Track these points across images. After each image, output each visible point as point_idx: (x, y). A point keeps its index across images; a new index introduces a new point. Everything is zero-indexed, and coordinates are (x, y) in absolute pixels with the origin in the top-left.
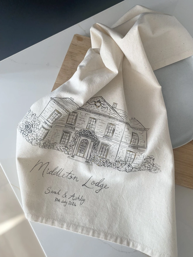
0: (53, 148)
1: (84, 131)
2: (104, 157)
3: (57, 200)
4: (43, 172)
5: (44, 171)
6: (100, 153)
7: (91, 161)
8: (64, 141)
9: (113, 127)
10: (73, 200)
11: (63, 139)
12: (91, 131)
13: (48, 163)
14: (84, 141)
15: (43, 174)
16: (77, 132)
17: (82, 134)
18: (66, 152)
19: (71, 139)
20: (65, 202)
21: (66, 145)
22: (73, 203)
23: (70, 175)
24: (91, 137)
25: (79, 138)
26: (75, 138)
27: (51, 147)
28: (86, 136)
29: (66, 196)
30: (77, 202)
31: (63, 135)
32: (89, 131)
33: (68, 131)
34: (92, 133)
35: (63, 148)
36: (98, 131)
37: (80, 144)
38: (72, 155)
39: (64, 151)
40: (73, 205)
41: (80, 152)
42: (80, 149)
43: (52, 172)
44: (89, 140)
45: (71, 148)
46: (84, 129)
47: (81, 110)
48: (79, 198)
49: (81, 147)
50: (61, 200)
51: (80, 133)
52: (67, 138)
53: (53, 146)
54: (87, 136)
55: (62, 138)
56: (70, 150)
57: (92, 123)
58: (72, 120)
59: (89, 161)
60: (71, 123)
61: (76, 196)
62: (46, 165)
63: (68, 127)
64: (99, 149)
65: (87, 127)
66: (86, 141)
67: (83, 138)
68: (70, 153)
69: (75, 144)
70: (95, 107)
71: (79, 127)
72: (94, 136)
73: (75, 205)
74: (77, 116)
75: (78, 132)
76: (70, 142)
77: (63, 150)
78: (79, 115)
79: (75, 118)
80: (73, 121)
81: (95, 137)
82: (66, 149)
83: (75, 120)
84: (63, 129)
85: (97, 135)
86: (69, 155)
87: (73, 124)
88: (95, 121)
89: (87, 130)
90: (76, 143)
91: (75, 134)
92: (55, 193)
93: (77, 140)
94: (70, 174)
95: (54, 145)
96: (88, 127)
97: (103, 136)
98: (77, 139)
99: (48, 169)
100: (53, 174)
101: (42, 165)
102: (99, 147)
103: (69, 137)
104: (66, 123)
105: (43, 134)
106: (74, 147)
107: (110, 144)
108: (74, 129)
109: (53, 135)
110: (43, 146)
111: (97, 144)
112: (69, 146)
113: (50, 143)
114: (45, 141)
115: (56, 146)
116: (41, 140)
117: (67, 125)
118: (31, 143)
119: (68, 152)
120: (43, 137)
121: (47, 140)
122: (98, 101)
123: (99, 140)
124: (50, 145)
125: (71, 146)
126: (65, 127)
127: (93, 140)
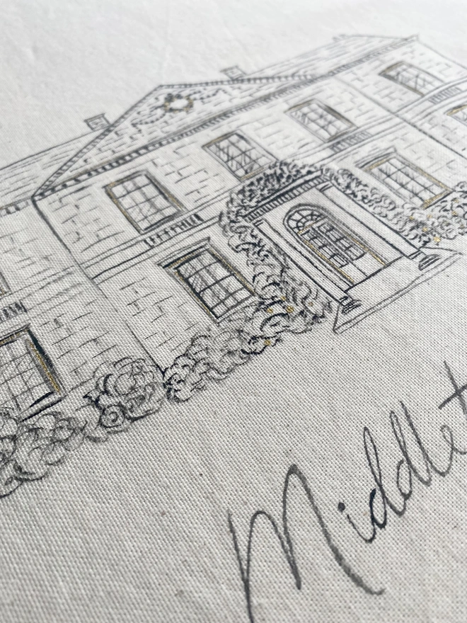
0: (213, 373)
1: (248, 194)
2: (437, 190)
4: (339, 558)
5: (335, 550)
6: (405, 193)
7: (431, 245)
8: (223, 295)
9: (314, 106)
11: (208, 297)
12: (269, 172)
13: (294, 479)
14: (297, 217)
15: (358, 581)
16: (225, 220)
17: (257, 208)
18: (299, 324)
19: (239, 260)
21: (256, 299)
24: (300, 185)
25: (264, 227)
26: (249, 239)
27: (195, 378)
28: (279, 196)
31: (186, 280)
32: (261, 175)
33: (185, 248)
34: (279, 172)
35: (258, 321)
36: (291, 150)
37: (300, 241)
38: (334, 305)
39: (278, 329)
41: (350, 261)
42: (327, 252)
43: (378, 499)
44: (311, 196)
45: (293, 284)
46: (240, 188)
47: (140, 155)
51: (244, 212)
52: (221, 272)
54: (283, 195)
55: (198, 295)
56: (300, 295)
57: (233, 151)
58: (153, 205)
59: (427, 251)
60: (158, 217)
62: (296, 493)
64: (385, 190)
65: (236, 176)
66: (305, 213)
67: (276, 216)
68: (316, 308)
69: (281, 258)
71: (209, 198)
72: (304, 172)
74: (153, 181)
75: (233, 217)
76: (248, 272)
77: (269, 331)
78: (157, 173)
79: (151, 191)
80: (160, 202)
81: (309, 173)
82: (277, 309)
83: (161, 193)
84: (156, 259)
85: (309, 161)
86: (331, 317)
87: (169, 211)
88: (234, 138)
89: (248, 182)
90: (280, 251)
91: (230, 234)
93: (265, 240)
95: (204, 354)
96: (241, 173)
97: (332, 147)
98: (261, 236)
99: (341, 507)
100: (397, 501)
101: (281, 530)
102: (372, 182)
103: (219, 261)
104: (136, 234)
105: (23, 368)
106: (294, 272)
107: (383, 144)
108: (199, 222)
109: (131, 321)
110: (113, 417)
111: (353, 185)
112: (273, 287)
113: (163, 366)
114: (91, 385)
115: (218, 347)
116: (45, 402)
117: (149, 234)
118: (22, 481)
119: (302, 313)
120: (36, 379)
121: (105, 370)
122: (170, 98)
123: (335, 166)
124: (168, 374)
125: (277, 279)
126: (152, 247)
127: (320, 186)
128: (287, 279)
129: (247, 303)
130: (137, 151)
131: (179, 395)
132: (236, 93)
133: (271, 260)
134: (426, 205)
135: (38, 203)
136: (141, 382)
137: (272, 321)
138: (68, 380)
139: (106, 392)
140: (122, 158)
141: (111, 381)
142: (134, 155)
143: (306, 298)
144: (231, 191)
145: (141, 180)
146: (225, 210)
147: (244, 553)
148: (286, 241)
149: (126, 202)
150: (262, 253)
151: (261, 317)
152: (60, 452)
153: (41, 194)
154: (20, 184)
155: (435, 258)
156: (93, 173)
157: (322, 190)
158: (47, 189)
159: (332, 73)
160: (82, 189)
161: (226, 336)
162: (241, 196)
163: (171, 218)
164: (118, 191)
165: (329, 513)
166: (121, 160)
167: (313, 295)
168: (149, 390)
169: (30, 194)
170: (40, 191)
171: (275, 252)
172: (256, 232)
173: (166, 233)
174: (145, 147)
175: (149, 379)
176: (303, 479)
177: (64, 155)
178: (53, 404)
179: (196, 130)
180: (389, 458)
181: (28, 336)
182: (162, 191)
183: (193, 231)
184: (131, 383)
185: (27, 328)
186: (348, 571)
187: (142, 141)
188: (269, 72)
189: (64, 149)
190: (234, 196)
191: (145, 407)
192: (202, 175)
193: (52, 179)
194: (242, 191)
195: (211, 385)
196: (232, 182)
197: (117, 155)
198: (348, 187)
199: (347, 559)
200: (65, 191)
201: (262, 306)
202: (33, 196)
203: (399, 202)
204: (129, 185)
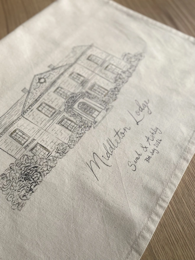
0: (76, 142)
1: (68, 102)
2: (106, 92)
3: (148, 160)
4: (104, 163)
5: (103, 163)
6: (100, 94)
7: (107, 105)
8: (72, 127)
9: (74, 74)
10: (153, 140)
11: (69, 128)
12: (71, 96)
13: (95, 154)
14: (80, 106)
15: (108, 165)
16: (66, 110)
17: (71, 105)
18: (87, 129)
19: (72, 118)
20: (153, 151)
21: (78, 126)
22: (157, 142)
23: (119, 133)
24: (78, 98)
25: (74, 110)
26: (72, 113)
27: (73, 144)
28: (75, 102)
29: (146, 148)
30: (157, 137)
31: (64, 126)
32: (69, 97)
33: (61, 119)
34: (73, 95)
36: (73, 89)
37: (82, 111)
38: (93, 123)
39: (84, 131)
40: (159, 143)
41: (93, 113)
42: (88, 112)
43: (108, 154)
44: (81, 100)
46: (66, 101)
47: (40, 98)
48: (152, 133)
49: (86, 111)
50: (150, 155)
51: (69, 107)
52: (70, 122)
53: (73, 142)
55: (67, 128)
57: (61, 92)
58: (49, 111)
59: (107, 107)
60: (52, 113)
61: (149, 135)
62: (96, 157)
63: (55, 117)
64: (96, 94)
67: (76, 106)
68: (90, 125)
69: (80, 116)
70: (44, 84)
71: (60, 106)
72: (78, 94)
73: (161, 140)
74: (47, 105)
75: (67, 109)
76: (75, 121)
77: (83, 132)
78: (46, 102)
79: (47, 107)
80: (50, 109)
81: (79, 94)
82: (83, 127)
84: (56, 122)
85: (78, 91)
86: (93, 126)
87: (53, 111)
88: (60, 89)
89: (67, 99)
90: (79, 114)
91: (68, 113)
92: (137, 158)
93: (76, 113)
94: (117, 133)
95: (73, 139)
96: (65, 97)
97: (82, 86)
98: (74, 112)
99: (103, 156)
100: (110, 153)
101: (95, 162)
102: (93, 93)
103: (68, 120)
104: (49, 118)
105: (41, 150)
106: (84, 118)
107: (92, 81)
108: (60, 112)
109: (57, 136)
110: (62, 154)
111: (89, 95)
112: (80, 123)
113: (67, 143)
114: (55, 150)
115: (75, 137)
116: (49, 155)
117: (52, 117)
118: (52, 168)
119: (87, 126)
120: (45, 151)
121: (56, 147)
122: (40, 79)
123: (84, 91)
124: (68, 144)
125: (81, 121)
126: (54, 120)
127: (83, 97)
128: (83, 120)
129: (77, 127)
130: (39, 97)
131: (71, 147)
132: (54, 74)
133: (78, 117)
134: (105, 96)
135: (24, 116)
136: (64, 147)
137: (83, 130)
138: (51, 150)
139: (59, 150)
140: (36, 100)
141: (59, 148)
142: (39, 98)
143: (87, 123)
144: (64, 102)
145: (44, 105)
146: (65, 108)
147: (90, 167)
148: (80, 112)
149: (43, 111)
150: (76, 116)
151: (80, 129)
152: (56, 162)
153: (23, 114)
154: (16, 112)
155: (109, 108)
156: (32, 106)
157: (83, 98)
158: (24, 112)
159: (75, 62)
160: (32, 110)
161: (75, 135)
162: (67, 103)
163: (55, 112)
164: (40, 109)
165: (102, 158)
166: (36, 101)
167: (88, 122)
168: (66, 148)
169: (21, 114)
170: (22, 113)
171: (78, 115)
172: (73, 111)
173: (55, 116)
174: (40, 95)
175: (65, 146)
176: (96, 154)
177: (22, 102)
178: (50, 155)
179: (50, 88)
180: (108, 147)
181: (39, 144)
182: (50, 106)
183: (60, 114)
184: (62, 147)
185: (38, 143)
186: (106, 165)
187: (39, 94)
188: (60, 65)
189: (21, 100)
190: (65, 104)
191: (67, 151)
192: (57, 100)
193: (23, 109)
194: (67, 102)
195: (76, 144)
196: (64, 100)
197: (35, 99)
198: (88, 96)
199: (106, 163)
200: (28, 112)
201: (80, 127)
202: (22, 115)
203: (99, 97)
204: (42, 107)
